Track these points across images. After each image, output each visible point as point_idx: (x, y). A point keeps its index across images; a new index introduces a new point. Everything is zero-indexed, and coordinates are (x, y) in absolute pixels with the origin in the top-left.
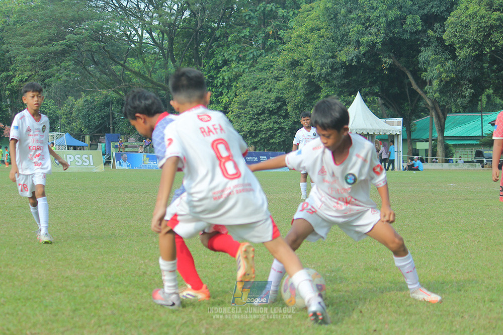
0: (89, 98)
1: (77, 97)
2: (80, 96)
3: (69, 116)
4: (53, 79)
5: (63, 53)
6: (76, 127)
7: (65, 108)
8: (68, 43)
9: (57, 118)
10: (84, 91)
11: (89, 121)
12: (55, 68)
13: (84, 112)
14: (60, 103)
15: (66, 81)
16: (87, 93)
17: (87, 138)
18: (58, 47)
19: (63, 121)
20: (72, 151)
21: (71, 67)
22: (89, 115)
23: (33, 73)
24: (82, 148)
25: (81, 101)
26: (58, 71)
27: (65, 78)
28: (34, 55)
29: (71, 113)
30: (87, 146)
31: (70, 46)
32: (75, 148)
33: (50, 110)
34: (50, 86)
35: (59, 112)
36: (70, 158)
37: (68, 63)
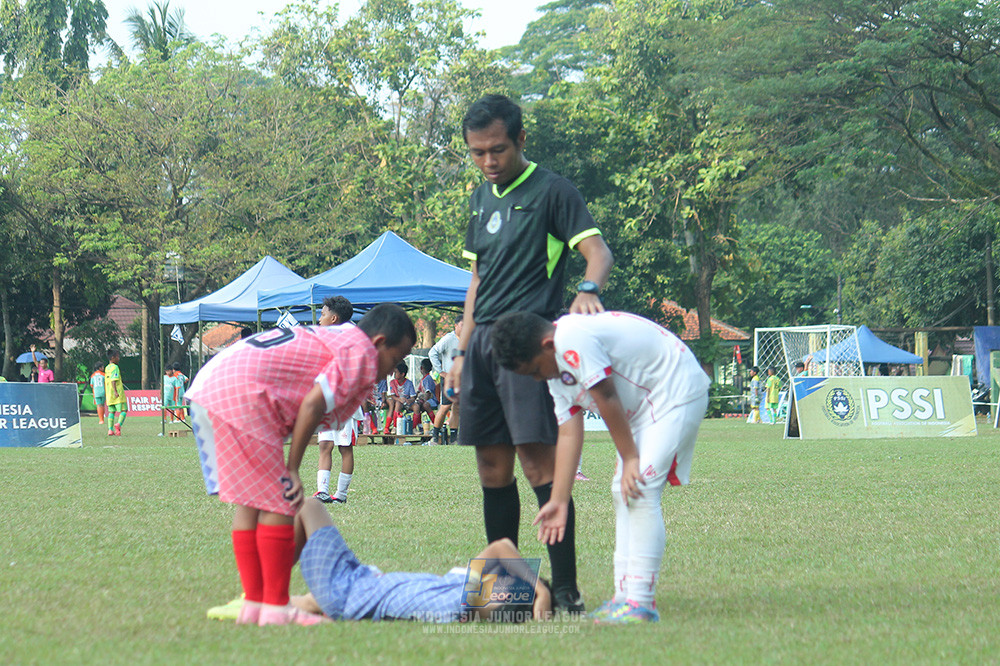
0: (923, 223)
1: (888, 221)
2: (897, 220)
3: (865, 276)
4: (818, 169)
5: (847, 96)
6: (888, 307)
7: (853, 256)
8: (862, 65)
9: (832, 284)
10: (910, 205)
11: (925, 290)
12: (825, 137)
13: (910, 264)
14: (838, 240)
15: (855, 178)
16: (920, 210)
17: (921, 340)
18: (830, 76)
19: (848, 290)
20: (877, 379)
21: (870, 136)
22: (925, 274)
23: (762, 154)
24: (905, 369)
25: (899, 234)
26: (835, 147)
27: (849, 167)
28: (762, 103)
29: (872, 269)
30: (920, 362)
31: (867, 74)
32: (885, 370)
33: (809, 261)
34: (810, 190)
35: (838, 266)
36: (878, 399)
37: (862, 124)
